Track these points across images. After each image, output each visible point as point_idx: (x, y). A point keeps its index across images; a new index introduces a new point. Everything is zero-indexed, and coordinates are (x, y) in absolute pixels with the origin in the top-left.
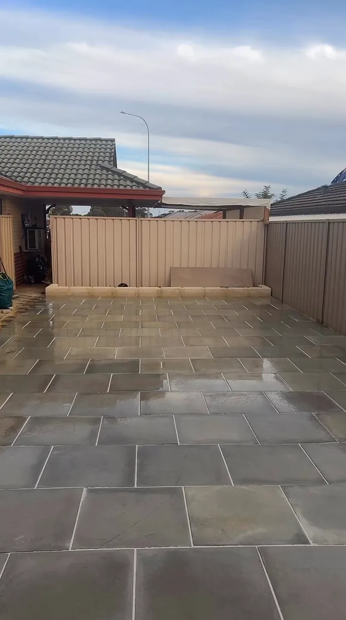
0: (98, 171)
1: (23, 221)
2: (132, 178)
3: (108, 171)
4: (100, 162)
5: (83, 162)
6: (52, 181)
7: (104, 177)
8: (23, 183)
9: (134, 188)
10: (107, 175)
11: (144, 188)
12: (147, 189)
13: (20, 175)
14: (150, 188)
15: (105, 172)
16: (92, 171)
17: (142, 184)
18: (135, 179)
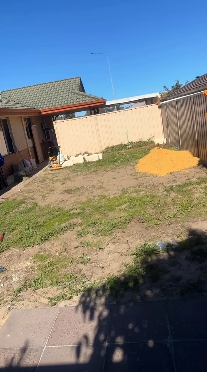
0: (73, 96)
1: (42, 127)
2: (89, 95)
3: (77, 95)
4: (73, 91)
5: (65, 92)
6: (51, 105)
7: (75, 98)
8: (38, 109)
9: (90, 101)
10: (77, 97)
11: (95, 99)
12: (96, 100)
13: (36, 105)
14: (97, 99)
15: (76, 95)
16: (70, 96)
17: (94, 97)
18: (90, 96)
